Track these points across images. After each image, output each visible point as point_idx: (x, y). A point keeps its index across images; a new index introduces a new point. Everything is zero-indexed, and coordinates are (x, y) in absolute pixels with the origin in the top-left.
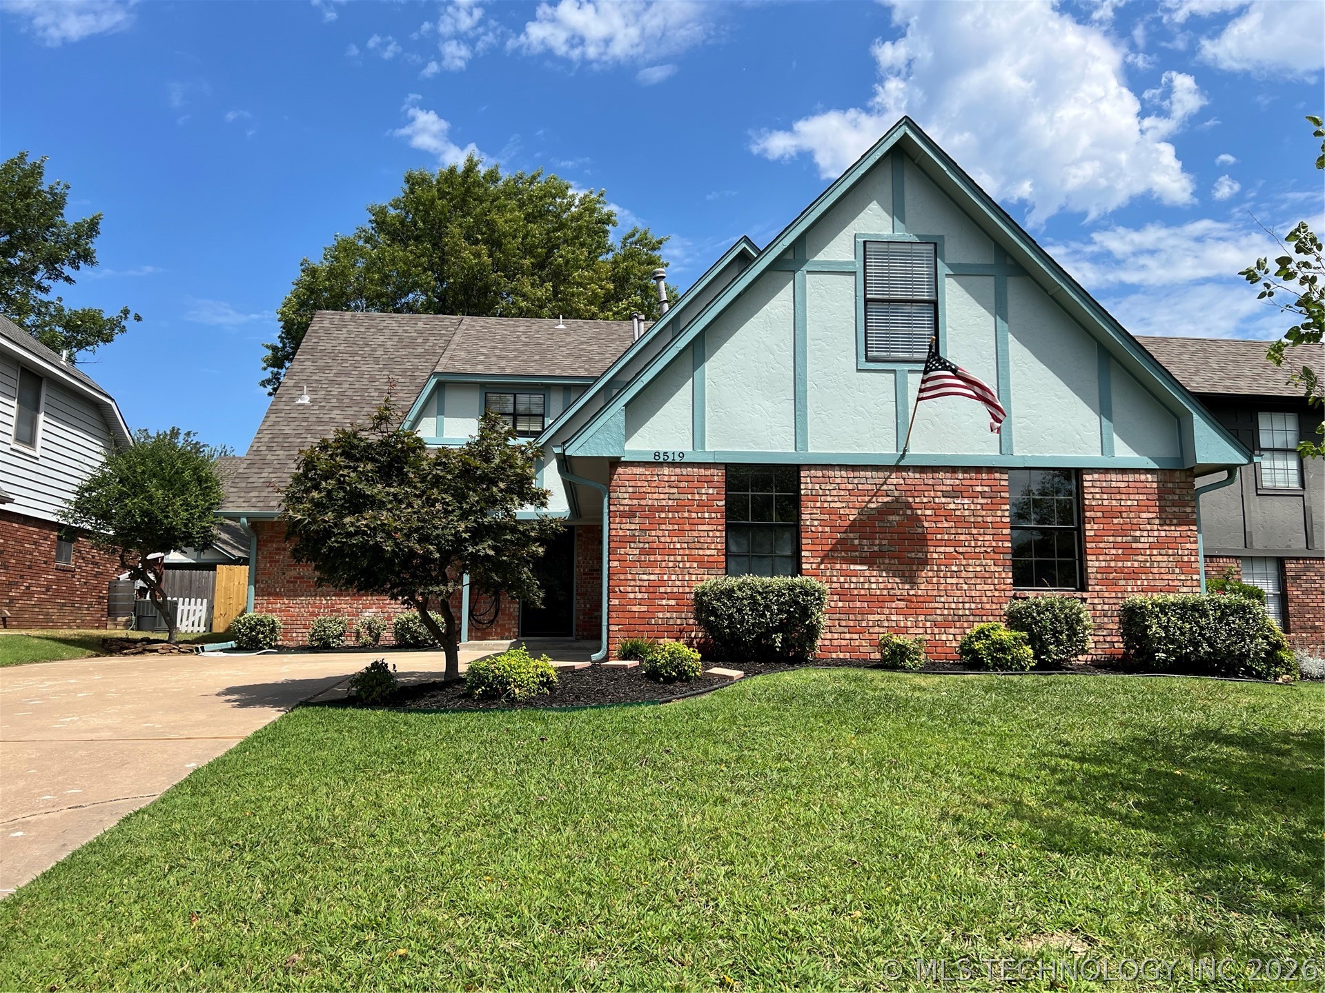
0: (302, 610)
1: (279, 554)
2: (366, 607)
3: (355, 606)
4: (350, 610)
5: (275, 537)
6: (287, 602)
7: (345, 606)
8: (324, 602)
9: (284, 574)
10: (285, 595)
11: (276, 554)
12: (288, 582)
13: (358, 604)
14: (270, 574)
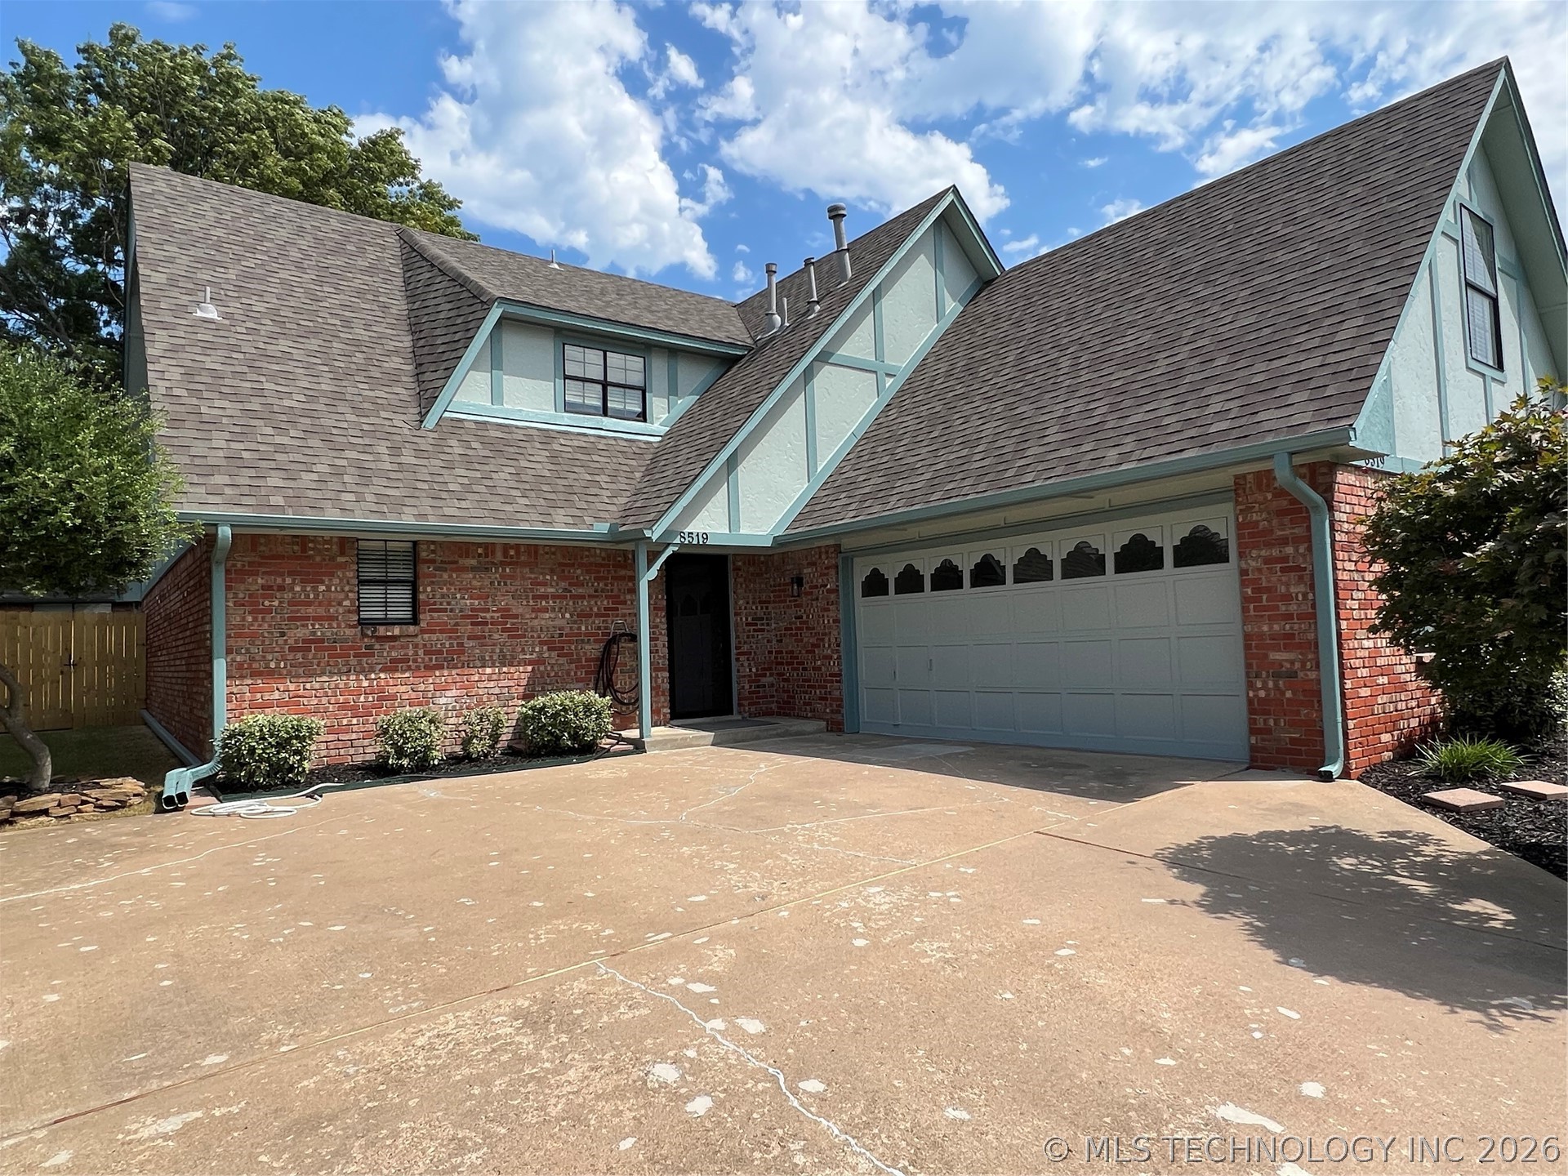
0: (324, 700)
1: (271, 597)
2: (442, 689)
3: (422, 687)
4: (413, 696)
5: (260, 565)
6: (292, 687)
7: (403, 689)
8: (365, 684)
9: (283, 634)
10: (289, 674)
11: (265, 597)
12: (292, 649)
13: (428, 684)
14: (253, 636)
